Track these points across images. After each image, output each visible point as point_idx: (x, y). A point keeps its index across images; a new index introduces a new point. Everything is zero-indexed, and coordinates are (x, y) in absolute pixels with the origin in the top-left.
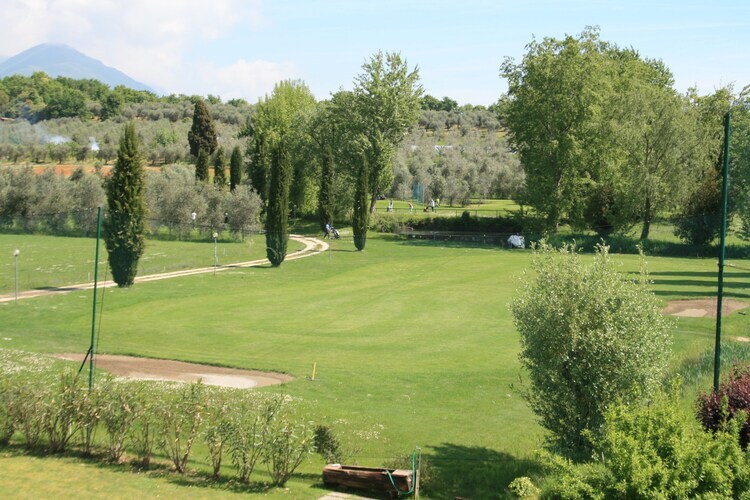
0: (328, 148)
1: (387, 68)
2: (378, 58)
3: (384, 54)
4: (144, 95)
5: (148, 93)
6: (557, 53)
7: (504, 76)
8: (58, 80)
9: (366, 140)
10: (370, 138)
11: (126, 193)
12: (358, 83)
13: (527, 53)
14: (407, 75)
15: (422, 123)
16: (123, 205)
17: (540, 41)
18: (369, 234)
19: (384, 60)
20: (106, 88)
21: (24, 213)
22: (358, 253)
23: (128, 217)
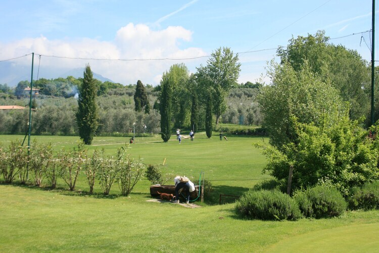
0: (195, 92)
1: (223, 54)
2: (219, 50)
3: (222, 48)
4: (118, 85)
5: (119, 84)
6: (304, 43)
7: (278, 55)
8: (78, 79)
9: (212, 88)
10: (215, 88)
11: (87, 99)
12: (210, 63)
13: (289, 44)
14: (233, 58)
15: (246, 94)
16: (85, 105)
17: (296, 38)
18: (213, 133)
19: (222, 51)
20: (100, 82)
21: (51, 126)
22: (208, 139)
23: (88, 111)
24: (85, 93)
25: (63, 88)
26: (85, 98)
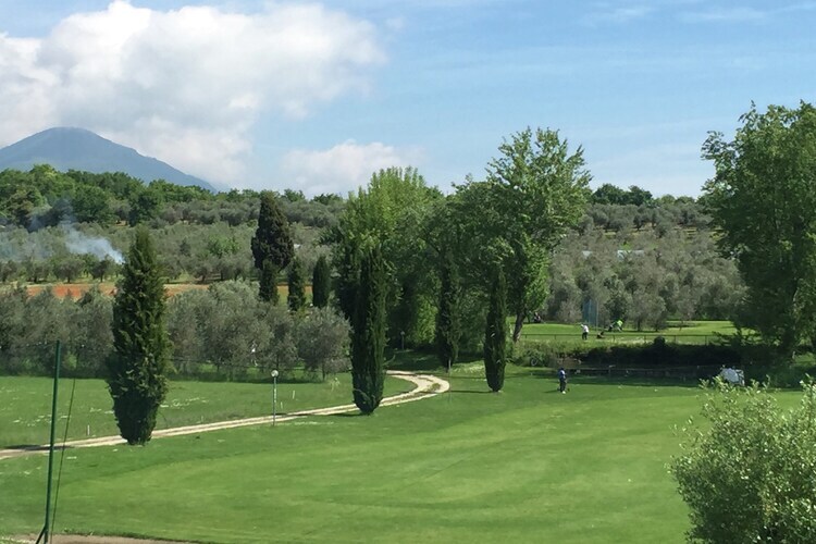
0: (450, 256)
1: (536, 149)
2: (524, 137)
3: (534, 131)
4: (193, 190)
5: (198, 189)
6: (787, 126)
7: (708, 158)
8: (69, 175)
9: (504, 244)
10: (512, 243)
11: (139, 320)
12: (494, 170)
13: (742, 126)
14: (566, 159)
15: (599, 221)
16: (133, 337)
17: (762, 110)
18: (509, 369)
19: (534, 139)
20: (138, 183)
22: (493, 395)
23: (142, 351)
24: (134, 303)
25: (20, 201)
26: (133, 316)
